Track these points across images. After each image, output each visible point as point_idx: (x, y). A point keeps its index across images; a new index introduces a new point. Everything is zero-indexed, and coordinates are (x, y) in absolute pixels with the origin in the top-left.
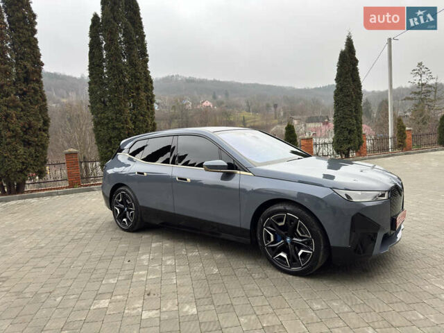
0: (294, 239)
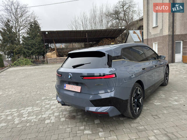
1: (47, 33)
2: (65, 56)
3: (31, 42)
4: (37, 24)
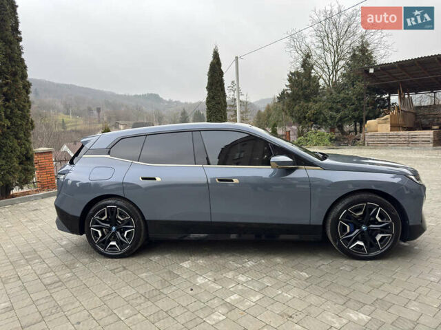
0: (371, 226)
1: (372, 71)
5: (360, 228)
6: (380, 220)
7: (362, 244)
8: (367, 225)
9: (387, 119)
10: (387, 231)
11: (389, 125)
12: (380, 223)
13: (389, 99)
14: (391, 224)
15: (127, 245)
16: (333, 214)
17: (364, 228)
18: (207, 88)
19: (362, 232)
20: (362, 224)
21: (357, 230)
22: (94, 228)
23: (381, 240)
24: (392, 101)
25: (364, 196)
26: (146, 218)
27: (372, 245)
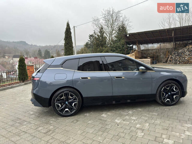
1: (128, 35)
2: (149, 58)
3: (116, 45)
4: (124, 27)
5: (168, 94)
6: (175, 90)
7: (169, 100)
8: (171, 92)
9: (133, 54)
10: (177, 94)
11: (134, 57)
12: (175, 91)
13: (132, 46)
14: (178, 92)
15: (74, 109)
16: (159, 89)
17: (169, 94)
18: (64, 39)
19: (169, 95)
20: (169, 92)
21: (167, 95)
22: (57, 103)
23: (175, 98)
24: (134, 48)
25: (170, 81)
26: (83, 96)
27: (172, 100)
